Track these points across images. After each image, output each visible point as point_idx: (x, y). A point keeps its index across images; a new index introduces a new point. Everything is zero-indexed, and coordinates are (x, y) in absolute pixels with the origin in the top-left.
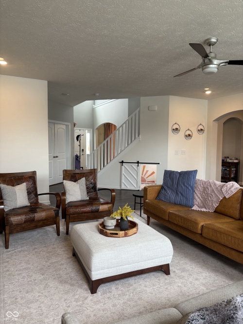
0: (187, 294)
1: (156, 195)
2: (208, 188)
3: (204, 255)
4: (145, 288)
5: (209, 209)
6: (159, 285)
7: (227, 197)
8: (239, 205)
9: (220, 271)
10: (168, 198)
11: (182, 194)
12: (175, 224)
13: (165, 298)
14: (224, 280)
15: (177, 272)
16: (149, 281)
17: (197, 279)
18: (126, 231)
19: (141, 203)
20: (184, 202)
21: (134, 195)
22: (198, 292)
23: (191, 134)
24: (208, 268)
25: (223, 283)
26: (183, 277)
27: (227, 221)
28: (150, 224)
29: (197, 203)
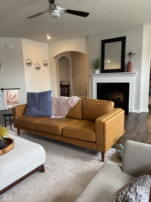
0: (61, 183)
1: (23, 112)
2: (60, 102)
3: (64, 149)
4: (27, 192)
5: (62, 116)
6: (38, 184)
7: (72, 107)
8: (81, 111)
9: (77, 156)
10: (33, 113)
11: (42, 109)
12: (41, 131)
13: (46, 194)
14: (81, 162)
15: (49, 168)
16: (29, 183)
17: (64, 168)
18: (4, 149)
19: (10, 120)
20: (45, 113)
21: (3, 115)
22: (67, 178)
23: (40, 67)
24: (69, 157)
25: (81, 165)
26: (55, 170)
27: (76, 122)
28: (20, 134)
29: (54, 113)
